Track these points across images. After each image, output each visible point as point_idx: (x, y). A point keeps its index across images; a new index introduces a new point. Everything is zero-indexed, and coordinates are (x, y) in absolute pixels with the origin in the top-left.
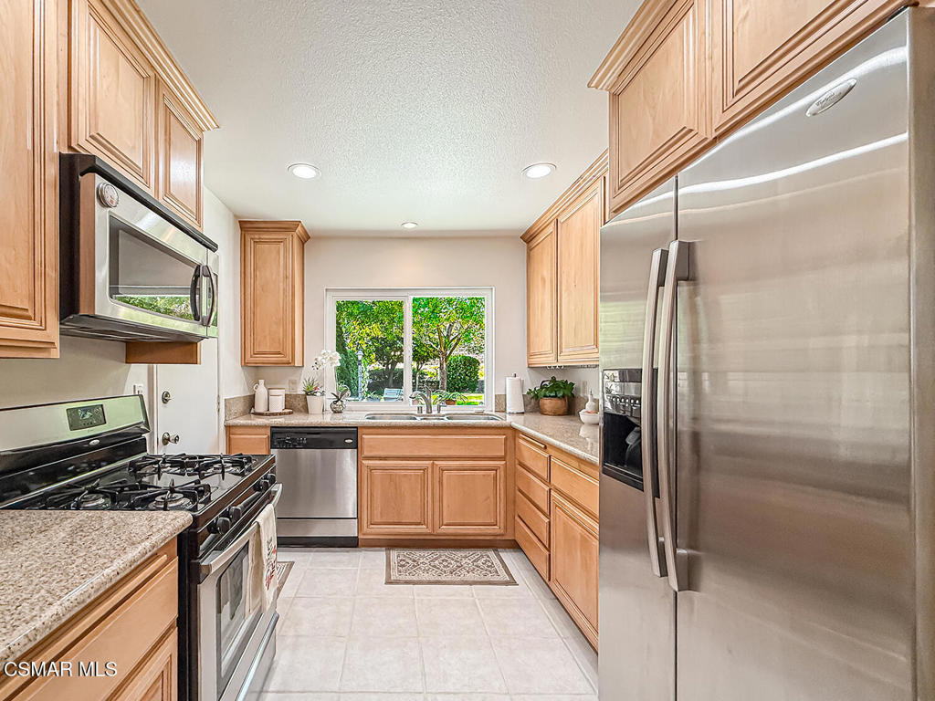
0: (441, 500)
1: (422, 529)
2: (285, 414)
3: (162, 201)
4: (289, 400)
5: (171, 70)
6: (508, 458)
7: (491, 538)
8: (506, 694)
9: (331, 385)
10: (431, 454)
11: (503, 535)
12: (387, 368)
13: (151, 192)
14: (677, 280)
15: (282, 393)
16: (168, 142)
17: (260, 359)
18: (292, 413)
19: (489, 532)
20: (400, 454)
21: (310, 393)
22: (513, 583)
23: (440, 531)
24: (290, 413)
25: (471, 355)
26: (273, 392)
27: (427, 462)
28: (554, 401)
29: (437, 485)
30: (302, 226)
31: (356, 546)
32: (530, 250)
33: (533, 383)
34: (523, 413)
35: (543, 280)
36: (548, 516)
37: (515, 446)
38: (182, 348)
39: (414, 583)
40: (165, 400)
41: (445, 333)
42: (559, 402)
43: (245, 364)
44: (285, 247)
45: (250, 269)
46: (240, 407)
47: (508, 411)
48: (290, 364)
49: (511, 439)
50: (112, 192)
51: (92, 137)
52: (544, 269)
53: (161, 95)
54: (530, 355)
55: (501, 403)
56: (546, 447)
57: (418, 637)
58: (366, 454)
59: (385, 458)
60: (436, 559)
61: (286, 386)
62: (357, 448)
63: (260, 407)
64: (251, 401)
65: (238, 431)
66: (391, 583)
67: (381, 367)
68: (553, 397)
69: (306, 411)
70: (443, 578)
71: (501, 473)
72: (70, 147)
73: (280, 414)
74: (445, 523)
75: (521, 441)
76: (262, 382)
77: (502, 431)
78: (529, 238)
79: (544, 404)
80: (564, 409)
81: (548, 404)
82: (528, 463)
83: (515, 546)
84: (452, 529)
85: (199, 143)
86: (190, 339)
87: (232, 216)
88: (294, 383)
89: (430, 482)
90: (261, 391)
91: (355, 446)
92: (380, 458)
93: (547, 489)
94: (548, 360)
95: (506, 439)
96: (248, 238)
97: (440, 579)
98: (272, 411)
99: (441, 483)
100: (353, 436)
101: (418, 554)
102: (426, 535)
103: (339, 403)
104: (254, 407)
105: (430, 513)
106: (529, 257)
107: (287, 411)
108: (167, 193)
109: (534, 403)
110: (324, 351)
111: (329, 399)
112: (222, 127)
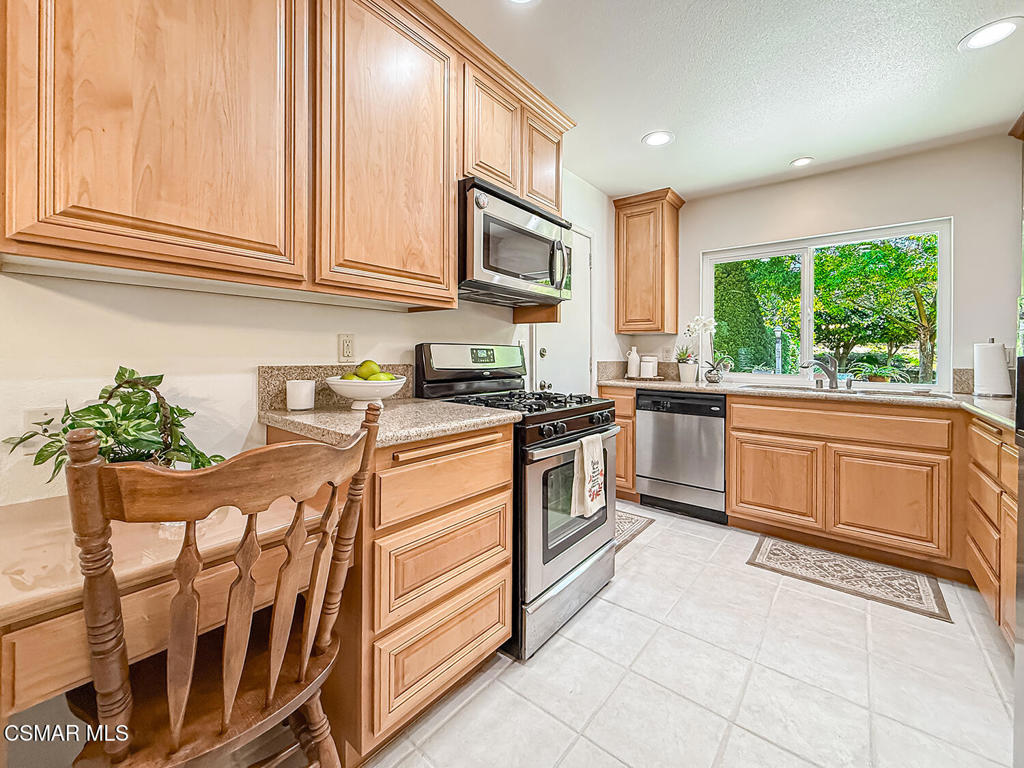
0: (837, 493)
1: (808, 521)
2: (656, 380)
3: (525, 198)
4: (662, 367)
5: (534, 98)
6: (955, 452)
7: (924, 558)
8: (864, 707)
9: (706, 354)
10: (822, 433)
11: (945, 559)
12: (837, 352)
13: (517, 193)
15: (655, 360)
16: (531, 151)
17: (632, 326)
18: (665, 379)
19: (919, 548)
20: (780, 429)
21: (682, 360)
22: (947, 618)
23: (835, 529)
24: (661, 380)
26: (645, 359)
27: (817, 443)
29: (830, 472)
30: (673, 193)
31: (726, 524)
36: (999, 532)
37: (967, 437)
38: (544, 309)
39: (784, 573)
40: (542, 355)
43: (619, 332)
44: (655, 217)
45: (623, 243)
46: (613, 371)
47: (977, 391)
48: (659, 330)
49: (961, 427)
50: (484, 198)
51: (477, 165)
53: (525, 118)
55: (964, 380)
56: (999, 432)
57: (767, 617)
58: (735, 424)
59: (760, 432)
60: (826, 561)
61: (660, 354)
62: (725, 417)
63: (632, 373)
64: (625, 366)
65: (610, 391)
66: (754, 565)
67: (827, 350)
69: (678, 378)
70: (828, 580)
71: (941, 472)
72: (464, 176)
73: (651, 380)
74: (842, 521)
75: (974, 429)
76: (635, 349)
82: (980, 457)
83: (966, 579)
84: (854, 532)
85: (558, 144)
86: (551, 302)
87: (606, 197)
88: (667, 351)
89: (819, 467)
90: (634, 357)
91: (723, 414)
92: (753, 431)
93: (998, 490)
95: (951, 427)
96: (622, 215)
97: (822, 579)
98: (642, 376)
99: (837, 471)
100: (720, 404)
101: (800, 549)
102: (815, 529)
103: (715, 372)
104: (626, 372)
105: (820, 506)
107: (659, 377)
108: (531, 191)
110: (697, 317)
111: (703, 367)
112: (579, 125)
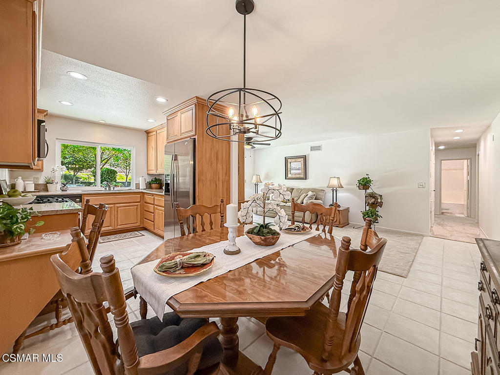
0: (117, 217)
1: (110, 228)
2: (36, 192)
4: (37, 186)
6: (141, 201)
7: (135, 227)
10: (114, 202)
11: (140, 226)
14: (175, 160)
18: (39, 191)
19: (135, 225)
21: (49, 183)
22: (144, 235)
23: (117, 228)
25: (112, 168)
26: (26, 182)
27: (112, 205)
28: (156, 184)
29: (116, 213)
32: (148, 136)
33: (149, 179)
34: (146, 189)
35: (152, 147)
36: (154, 213)
37: (144, 198)
42: (158, 185)
47: (140, 188)
49: (142, 197)
52: (152, 144)
54: (148, 170)
55: (138, 186)
56: (153, 195)
60: (116, 236)
61: (32, 180)
62: (81, 202)
66: (101, 243)
69: (45, 191)
71: (139, 207)
73: (34, 192)
75: (145, 195)
76: (21, 178)
77: (138, 194)
78: (148, 132)
80: (158, 188)
81: (153, 186)
82: (148, 201)
83: (145, 229)
84: (122, 226)
89: (113, 212)
90: (20, 182)
93: (153, 206)
94: (154, 172)
97: (119, 239)
98: (28, 191)
99: (117, 211)
102: (112, 230)
103: (66, 187)
105: (113, 222)
106: (147, 138)
109: (149, 186)
110: (58, 165)
111: (59, 185)
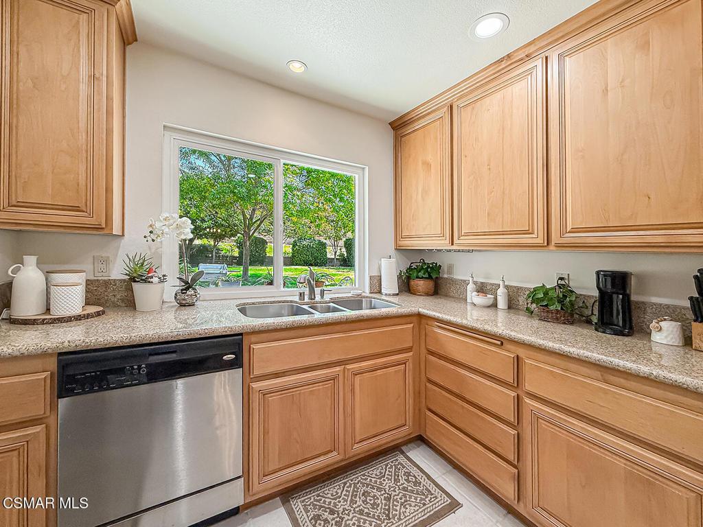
1: (332, 457)
2: (88, 316)
7: (401, 440)
10: (342, 357)
11: (411, 433)
15: (80, 278)
17: (28, 215)
18: (103, 312)
19: (400, 434)
21: (137, 278)
22: (456, 504)
23: (352, 452)
24: (98, 314)
26: (58, 278)
27: (338, 369)
32: (399, 137)
33: (402, 265)
34: (398, 294)
36: (517, 424)
41: (248, 217)
42: (427, 282)
47: (383, 292)
49: (417, 330)
54: (398, 238)
55: (374, 284)
56: (502, 343)
58: (257, 372)
59: (284, 373)
61: (88, 266)
68: (426, 278)
69: (131, 306)
71: (410, 365)
73: (78, 318)
74: (358, 439)
75: (437, 330)
76: (29, 259)
77: (408, 319)
79: (417, 285)
81: (420, 284)
84: (365, 445)
88: (106, 261)
89: (341, 394)
90: (29, 277)
91: (239, 363)
92: (277, 375)
93: (511, 393)
94: (437, 244)
95: (413, 327)
99: (353, 391)
100: (236, 349)
102: (337, 462)
103: (191, 292)
106: (398, 143)
107: (92, 309)
109: (406, 286)
111: (172, 287)
